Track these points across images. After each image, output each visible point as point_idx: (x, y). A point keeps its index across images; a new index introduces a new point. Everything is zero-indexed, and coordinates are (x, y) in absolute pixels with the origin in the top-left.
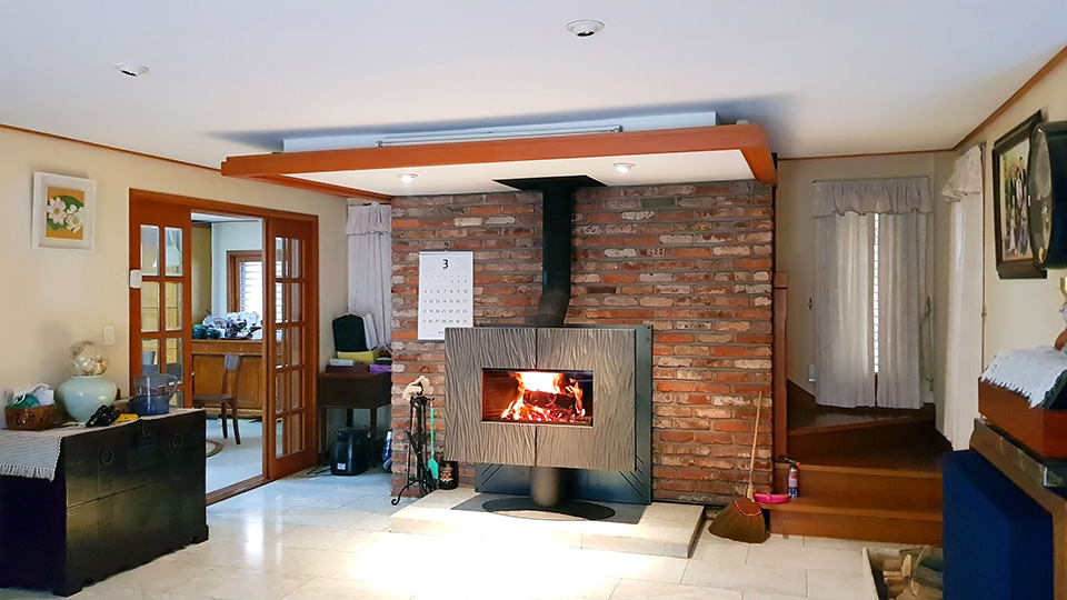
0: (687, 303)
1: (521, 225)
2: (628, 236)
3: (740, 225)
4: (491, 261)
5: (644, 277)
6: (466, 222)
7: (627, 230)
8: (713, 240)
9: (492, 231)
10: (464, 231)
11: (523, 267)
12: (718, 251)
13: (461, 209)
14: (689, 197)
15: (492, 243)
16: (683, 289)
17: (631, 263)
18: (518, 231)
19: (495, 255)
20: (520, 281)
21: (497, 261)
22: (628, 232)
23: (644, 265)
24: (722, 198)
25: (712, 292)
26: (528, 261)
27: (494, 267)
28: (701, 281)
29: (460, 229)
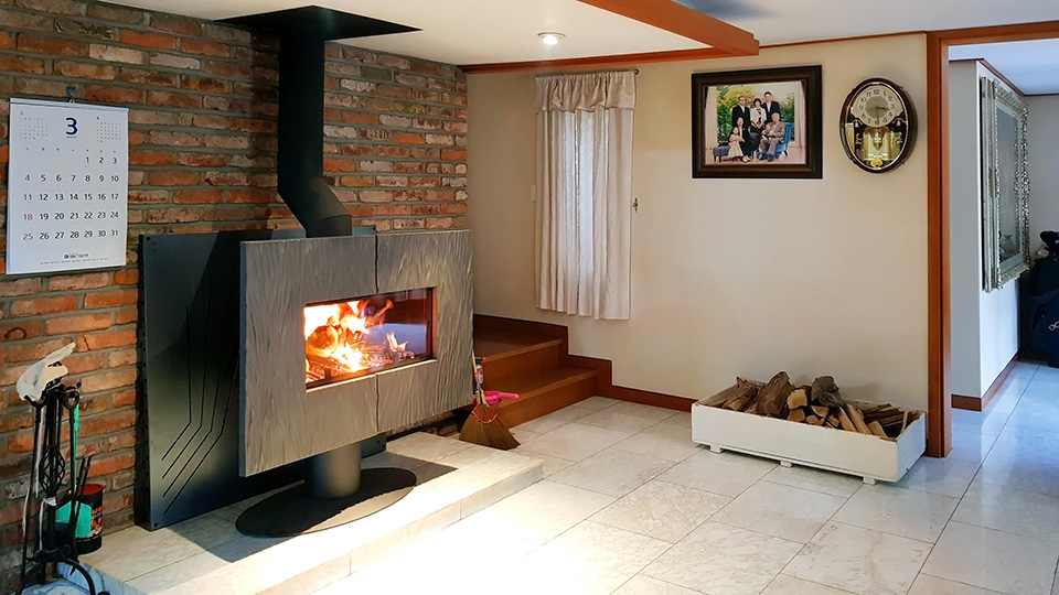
0: (403, 198)
1: (209, 74)
2: (349, 111)
3: (447, 112)
4: (160, 128)
5: (365, 165)
6: (111, 55)
7: (347, 104)
8: (426, 126)
9: (162, 77)
10: (109, 69)
11: (214, 142)
12: (430, 139)
13: (102, 30)
14: (407, 73)
15: (160, 96)
16: (401, 181)
17: (352, 146)
18: (205, 83)
19: (165, 118)
20: (209, 164)
21: (170, 129)
22: (348, 105)
23: (365, 150)
24: (433, 80)
25: (425, 185)
26: (220, 133)
27: (162, 138)
28: (415, 172)
29: (101, 64)
